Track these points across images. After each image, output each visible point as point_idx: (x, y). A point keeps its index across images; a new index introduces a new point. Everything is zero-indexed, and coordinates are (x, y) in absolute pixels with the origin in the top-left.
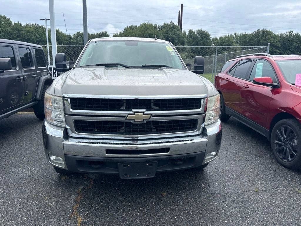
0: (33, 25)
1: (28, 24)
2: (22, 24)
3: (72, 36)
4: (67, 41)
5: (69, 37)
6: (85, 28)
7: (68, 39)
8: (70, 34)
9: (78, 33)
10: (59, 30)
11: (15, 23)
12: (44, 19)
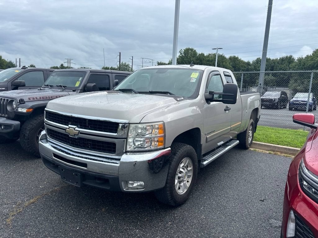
0: (214, 54)
1: (210, 53)
2: (205, 54)
3: (251, 63)
4: (245, 67)
5: (248, 64)
6: (265, 53)
7: (246, 66)
8: (250, 61)
9: (258, 59)
10: (239, 57)
11: (199, 54)
12: (215, 49)
